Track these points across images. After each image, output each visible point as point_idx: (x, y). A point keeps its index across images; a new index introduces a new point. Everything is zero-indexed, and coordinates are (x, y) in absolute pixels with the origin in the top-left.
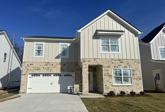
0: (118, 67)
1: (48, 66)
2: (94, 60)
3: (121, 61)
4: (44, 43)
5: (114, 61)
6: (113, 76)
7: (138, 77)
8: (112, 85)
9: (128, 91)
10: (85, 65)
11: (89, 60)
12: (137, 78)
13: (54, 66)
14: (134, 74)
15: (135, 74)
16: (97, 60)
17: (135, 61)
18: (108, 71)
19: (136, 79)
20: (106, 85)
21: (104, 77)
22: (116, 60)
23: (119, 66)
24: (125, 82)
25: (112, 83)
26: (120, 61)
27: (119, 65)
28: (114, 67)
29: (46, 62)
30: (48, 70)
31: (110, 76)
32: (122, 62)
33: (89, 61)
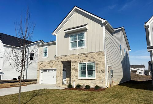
0: (83, 62)
1: (51, 64)
5: (80, 56)
6: (79, 70)
7: (101, 70)
8: (77, 79)
10: (58, 61)
11: (61, 57)
14: (97, 68)
16: (67, 56)
17: (99, 54)
18: (75, 65)
19: (100, 72)
20: (73, 79)
21: (71, 71)
24: (89, 75)
25: (78, 76)
26: (85, 55)
27: (84, 60)
28: (80, 62)
31: (76, 70)
32: (87, 56)
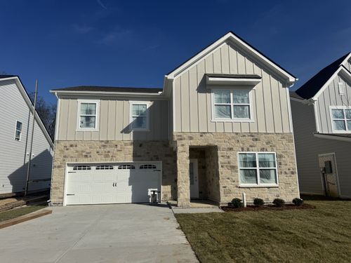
0: (248, 150)
1: (108, 149)
2: (201, 136)
3: (255, 137)
4: (97, 102)
5: (240, 138)
6: (239, 168)
7: (289, 169)
8: (237, 187)
9: (269, 198)
10: (183, 145)
11: (190, 135)
12: (287, 171)
13: (119, 148)
14: (280, 164)
15: (283, 163)
16: (207, 135)
17: (284, 138)
18: (228, 157)
19: (286, 173)
20: (225, 187)
21: (220, 169)
22: (244, 136)
23: (250, 148)
24: (263, 180)
25: (238, 182)
26: (253, 136)
27: (251, 146)
28: (240, 149)
29: (102, 141)
30: (107, 156)
31: (233, 168)
32: (256, 140)
33: (191, 138)
